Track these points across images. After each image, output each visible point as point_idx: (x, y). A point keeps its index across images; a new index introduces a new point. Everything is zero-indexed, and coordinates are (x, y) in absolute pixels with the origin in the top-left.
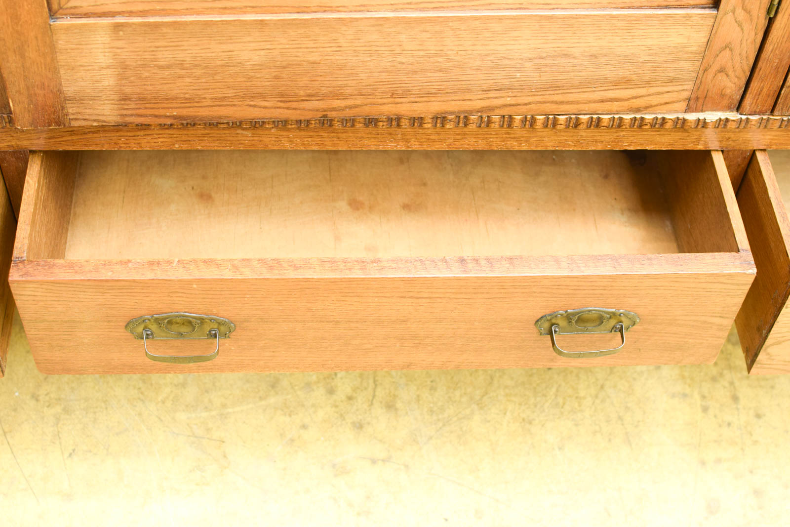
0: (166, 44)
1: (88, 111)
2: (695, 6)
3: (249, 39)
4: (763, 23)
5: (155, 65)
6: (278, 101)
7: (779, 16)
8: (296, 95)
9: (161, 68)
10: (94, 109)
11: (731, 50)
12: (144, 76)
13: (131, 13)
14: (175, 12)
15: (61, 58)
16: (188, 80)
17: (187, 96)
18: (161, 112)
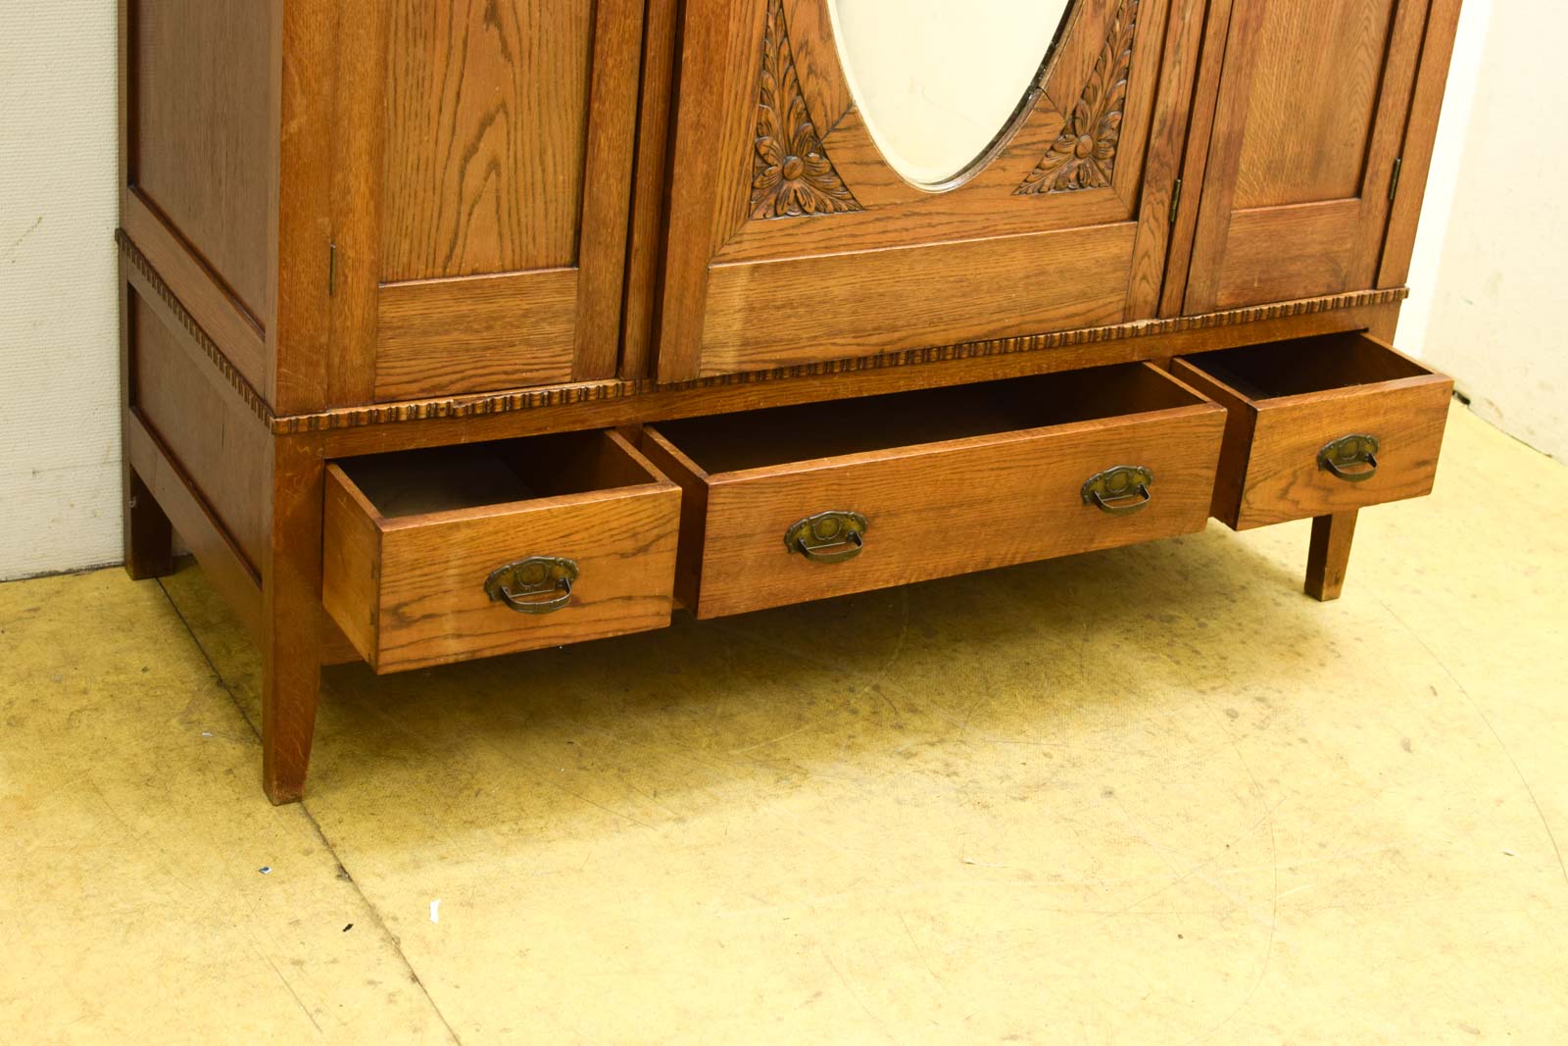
0: (784, 283)
1: (717, 360)
2: (1122, 221)
3: (842, 274)
4: (1166, 228)
5: (774, 306)
6: (854, 337)
7: (1178, 220)
8: (865, 330)
9: (778, 308)
10: (721, 357)
11: (1149, 257)
12: (763, 318)
13: (762, 257)
14: (793, 253)
15: (709, 302)
16: (793, 320)
17: (790, 337)
18: (767, 357)
